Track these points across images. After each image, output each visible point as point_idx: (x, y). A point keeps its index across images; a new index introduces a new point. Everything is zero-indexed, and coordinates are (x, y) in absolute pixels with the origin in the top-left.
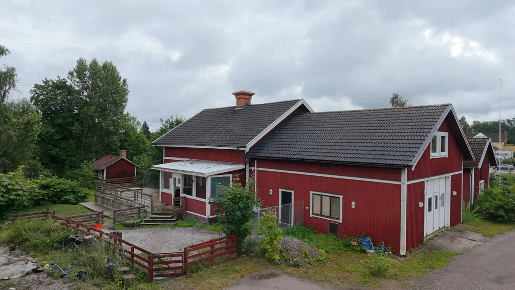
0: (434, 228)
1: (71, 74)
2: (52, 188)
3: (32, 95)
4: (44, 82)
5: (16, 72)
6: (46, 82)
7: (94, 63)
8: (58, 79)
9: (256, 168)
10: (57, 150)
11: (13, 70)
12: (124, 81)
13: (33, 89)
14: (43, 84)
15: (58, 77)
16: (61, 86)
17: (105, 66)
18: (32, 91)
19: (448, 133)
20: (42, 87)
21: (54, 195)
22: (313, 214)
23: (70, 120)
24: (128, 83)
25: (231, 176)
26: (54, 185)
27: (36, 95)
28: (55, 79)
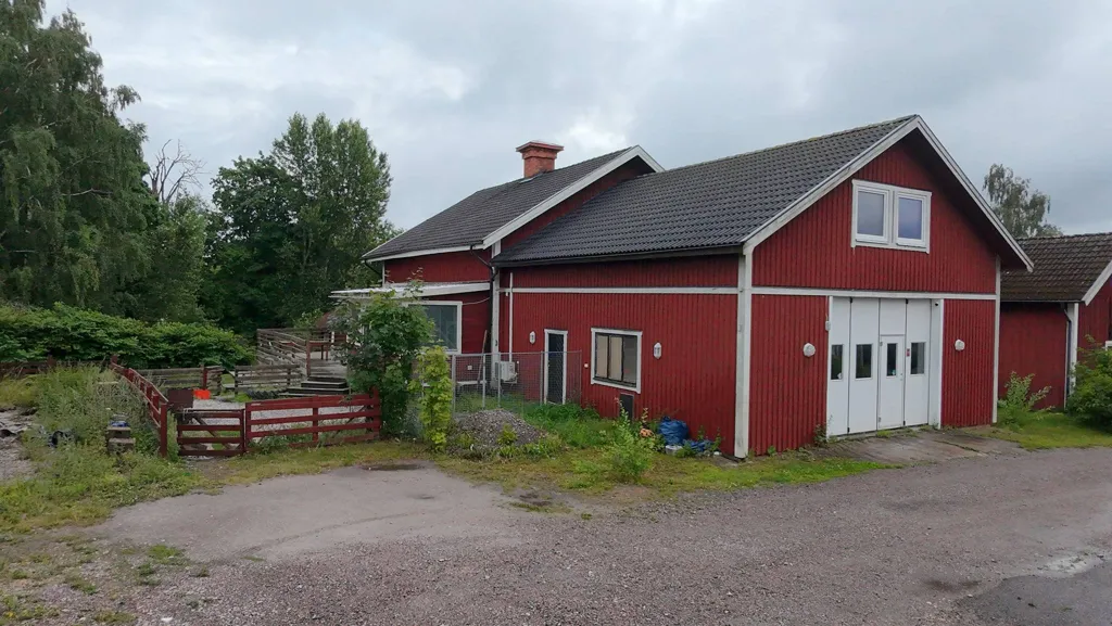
0: (879, 420)
1: (279, 145)
2: (185, 341)
3: (215, 190)
4: (236, 164)
5: (148, 132)
6: (240, 164)
7: (321, 122)
8: (259, 157)
9: (510, 291)
10: (253, 291)
11: (141, 128)
12: (383, 158)
13: (216, 178)
14: (235, 168)
15: (261, 153)
16: (264, 170)
17: (343, 128)
18: (214, 181)
19: (930, 194)
20: (232, 173)
21: (185, 355)
22: (596, 378)
23: (276, 235)
24: (389, 161)
25: (459, 304)
26: (188, 336)
27: (222, 190)
28: (255, 157)
